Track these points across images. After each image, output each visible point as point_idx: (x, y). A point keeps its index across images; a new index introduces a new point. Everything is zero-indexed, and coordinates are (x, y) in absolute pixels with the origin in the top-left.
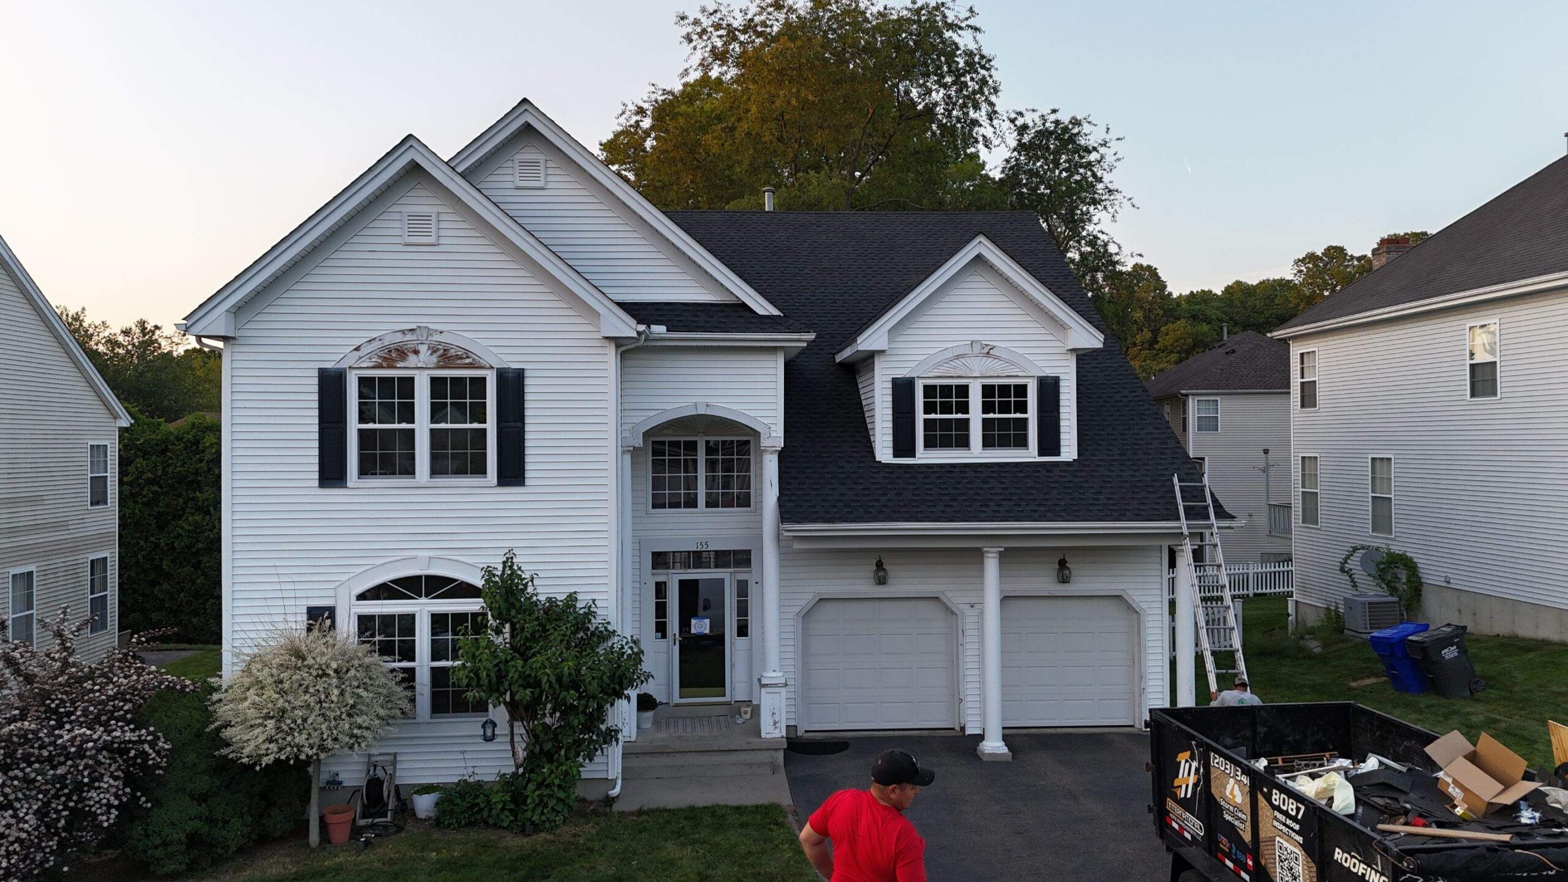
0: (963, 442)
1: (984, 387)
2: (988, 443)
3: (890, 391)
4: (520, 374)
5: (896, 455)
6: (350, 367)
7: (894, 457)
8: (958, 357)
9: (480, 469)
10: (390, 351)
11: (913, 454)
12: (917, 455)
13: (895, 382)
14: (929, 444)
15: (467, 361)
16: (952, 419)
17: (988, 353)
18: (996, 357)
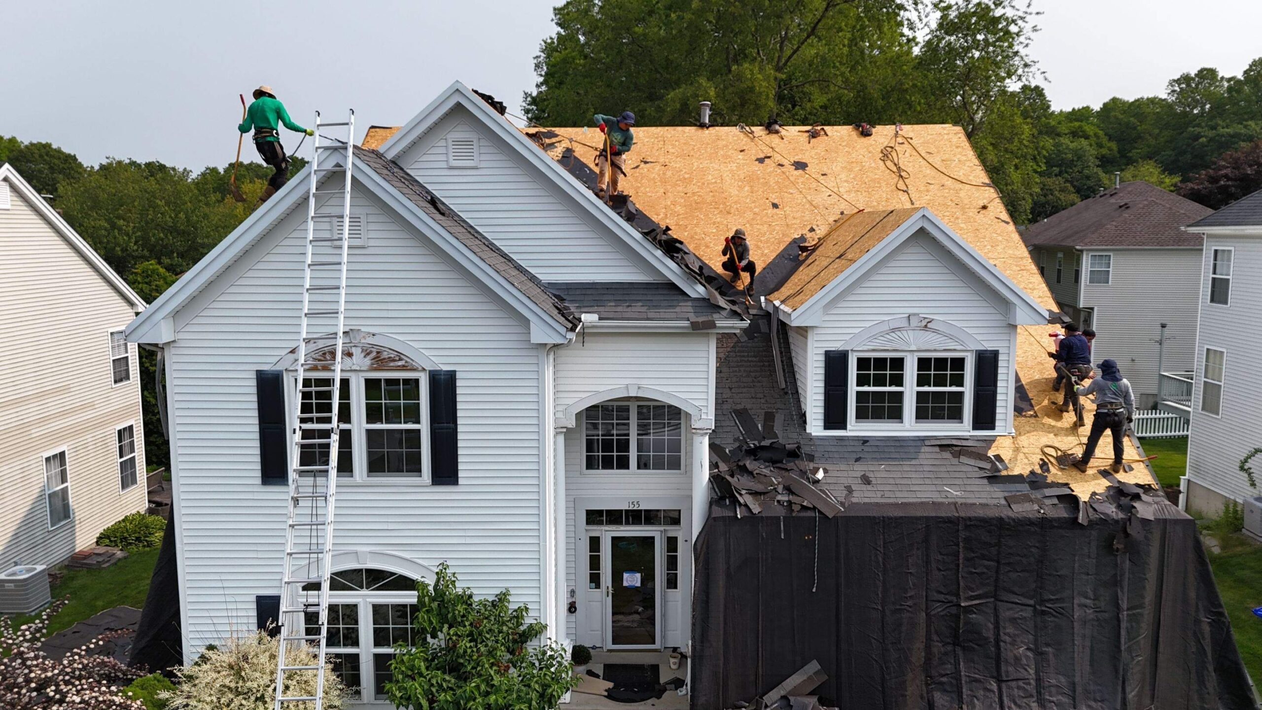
0: (896, 414)
1: (920, 360)
2: (921, 415)
3: (822, 364)
4: (451, 377)
5: (827, 427)
6: (286, 370)
7: (825, 428)
8: (893, 330)
9: (414, 467)
10: (324, 354)
11: (844, 427)
12: (849, 427)
13: (828, 354)
14: (861, 415)
15: (400, 363)
16: (884, 392)
17: (926, 326)
18: (935, 331)
